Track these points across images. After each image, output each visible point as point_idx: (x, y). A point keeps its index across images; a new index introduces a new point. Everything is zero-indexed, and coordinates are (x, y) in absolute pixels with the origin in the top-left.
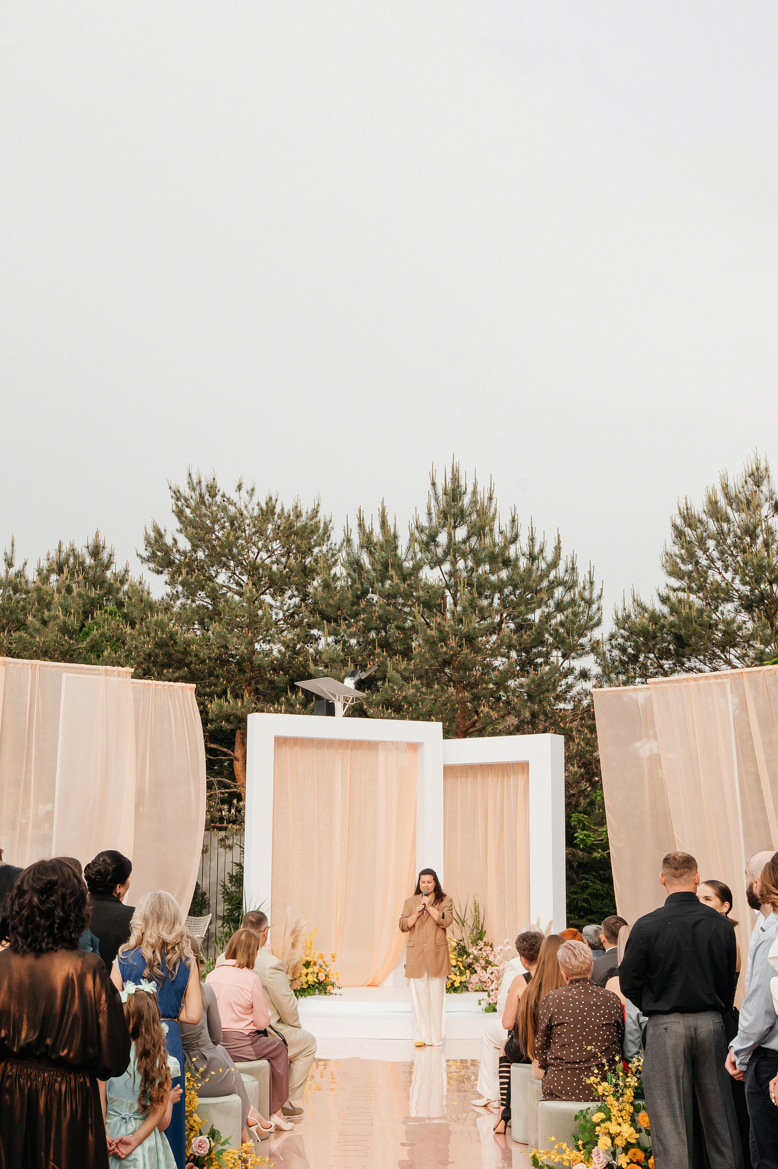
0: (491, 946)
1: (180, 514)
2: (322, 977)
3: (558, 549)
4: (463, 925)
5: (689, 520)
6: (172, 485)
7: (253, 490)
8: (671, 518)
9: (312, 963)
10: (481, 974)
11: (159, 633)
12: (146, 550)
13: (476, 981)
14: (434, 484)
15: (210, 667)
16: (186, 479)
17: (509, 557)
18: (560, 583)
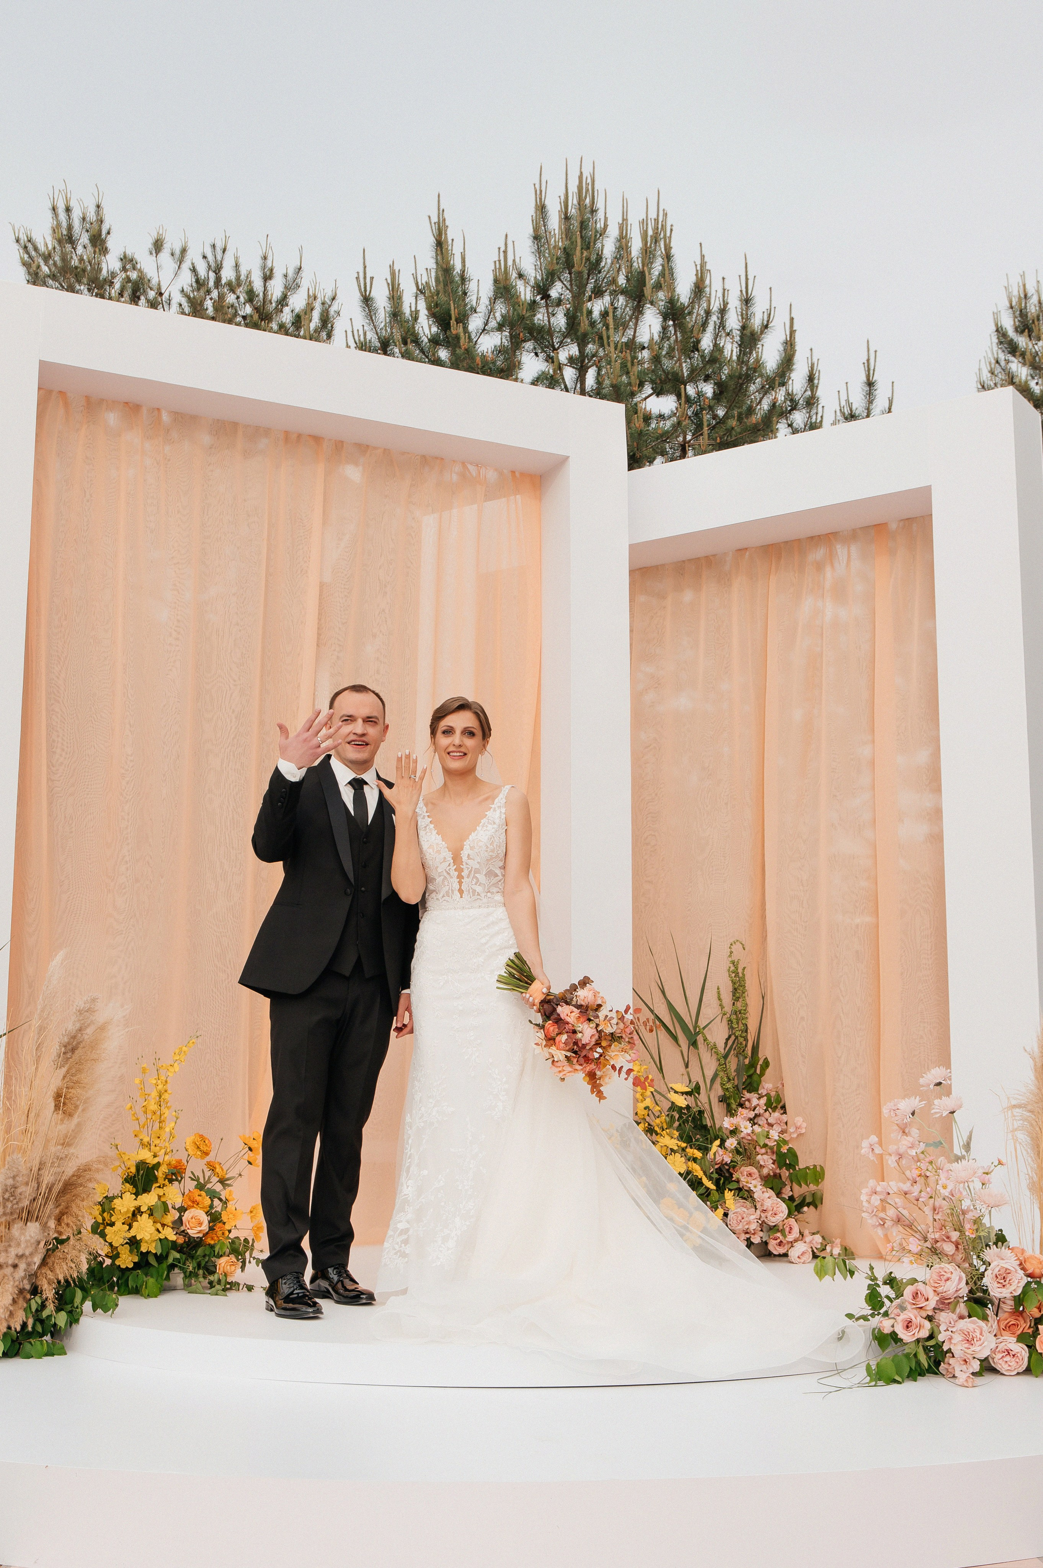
3: (789, 346)
4: (694, 1044)
6: (21, 235)
7: (184, 251)
8: (992, 318)
9: (164, 1169)
10: (765, 1202)
14: (541, 207)
17: (697, 343)
18: (795, 406)
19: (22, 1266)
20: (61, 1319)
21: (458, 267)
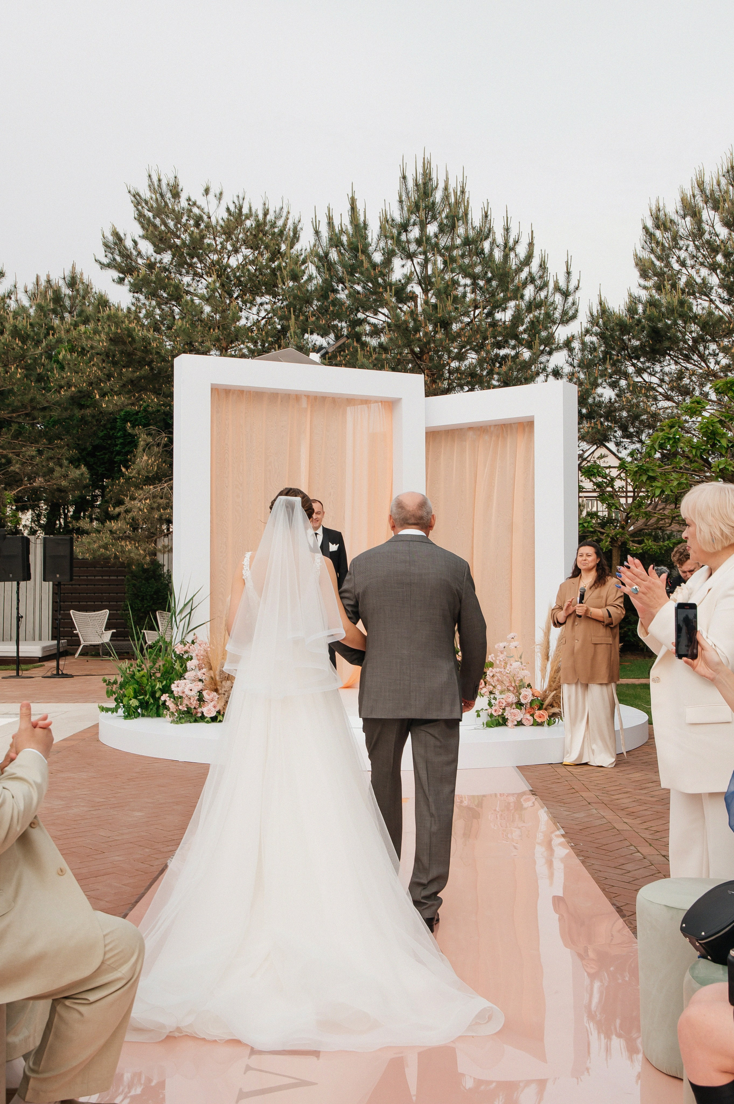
1: (141, 217)
3: (531, 245)
5: (660, 221)
6: (131, 189)
7: (221, 194)
11: (113, 328)
12: (106, 256)
14: (404, 178)
16: (146, 182)
17: (483, 250)
18: (533, 280)
21: (362, 219)
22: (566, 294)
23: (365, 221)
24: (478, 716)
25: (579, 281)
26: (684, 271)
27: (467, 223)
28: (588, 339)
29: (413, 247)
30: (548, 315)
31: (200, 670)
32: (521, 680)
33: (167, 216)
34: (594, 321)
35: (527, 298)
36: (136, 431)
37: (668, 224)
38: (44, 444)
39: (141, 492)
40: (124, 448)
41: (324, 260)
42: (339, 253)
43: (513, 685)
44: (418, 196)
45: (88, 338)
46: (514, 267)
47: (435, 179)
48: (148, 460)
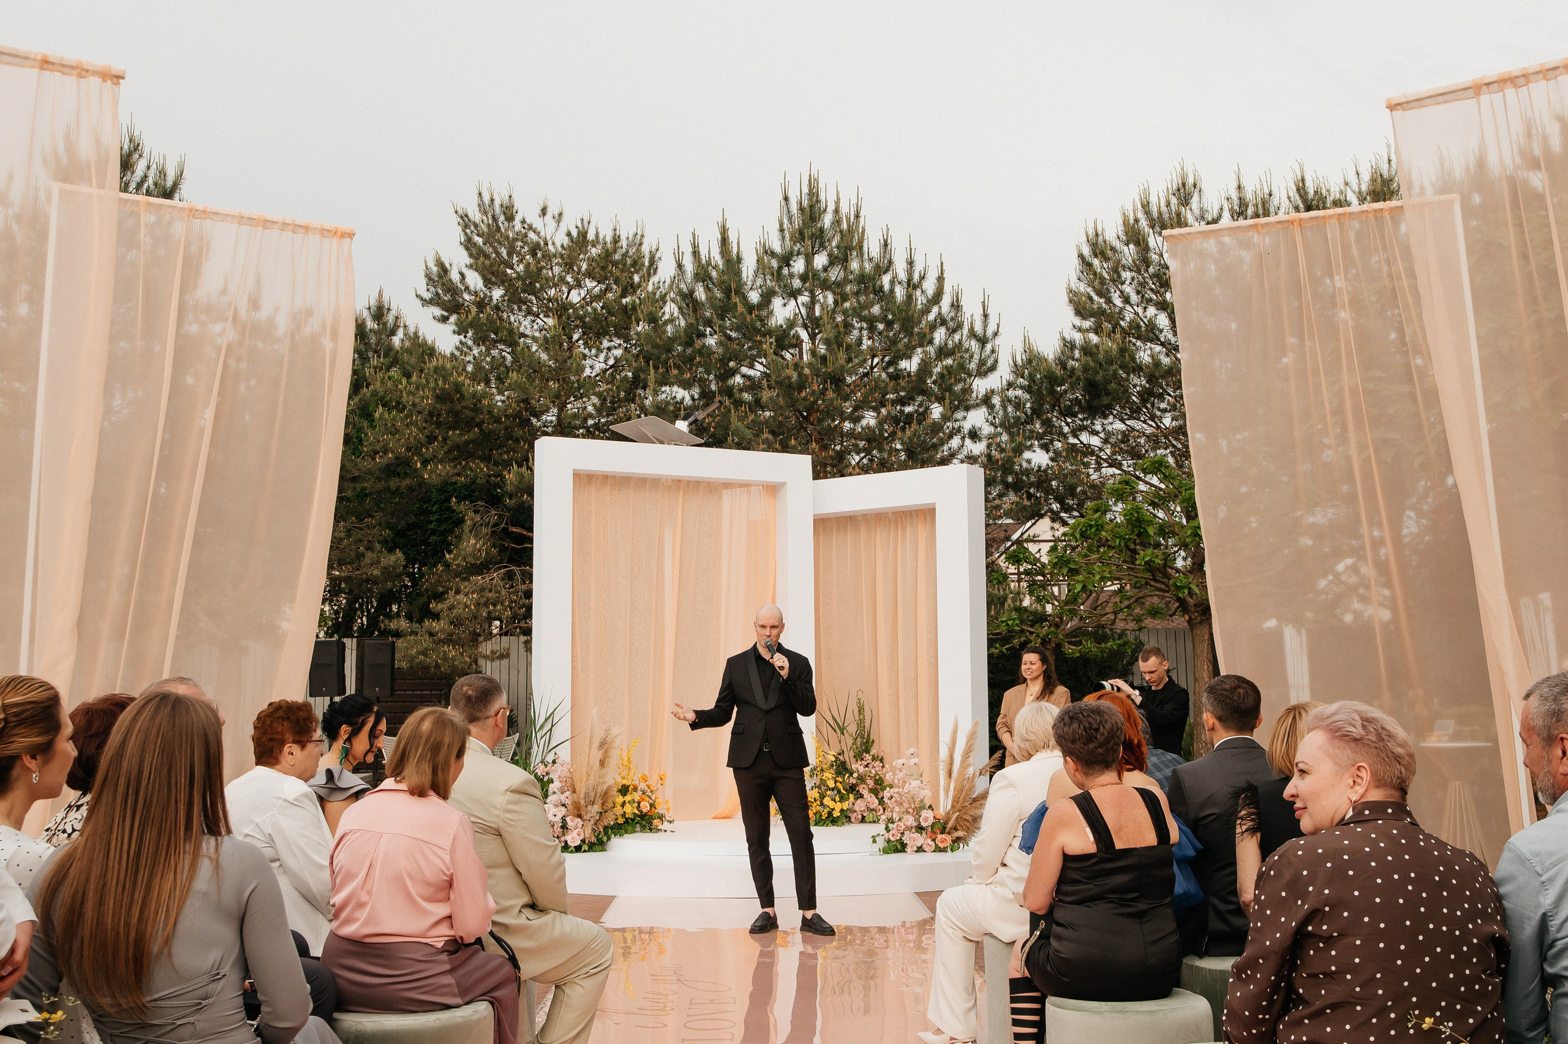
0: (882, 761)
1: (468, 244)
2: (645, 807)
3: (941, 279)
4: (843, 733)
5: (1099, 249)
6: (458, 209)
7: (560, 215)
8: (1077, 246)
9: (631, 787)
10: (869, 799)
11: (440, 383)
12: (428, 290)
13: (862, 809)
14: (786, 199)
15: (506, 428)
16: (475, 201)
17: (882, 287)
18: (944, 322)
19: (592, 820)
20: (605, 839)
21: (735, 252)
22: (983, 341)
23: (738, 253)
24: (874, 841)
25: (998, 325)
26: (1128, 308)
27: (862, 255)
28: (1011, 393)
29: (797, 283)
30: (962, 367)
31: (562, 793)
32: (922, 801)
33: (500, 243)
34: (1017, 371)
35: (937, 341)
36: (462, 507)
37: (1109, 253)
38: (352, 523)
39: (467, 584)
40: (440, 526)
41: (688, 297)
42: (707, 289)
43: (913, 806)
44: (803, 222)
45: (410, 393)
46: (919, 307)
47: (823, 200)
48: (476, 544)
